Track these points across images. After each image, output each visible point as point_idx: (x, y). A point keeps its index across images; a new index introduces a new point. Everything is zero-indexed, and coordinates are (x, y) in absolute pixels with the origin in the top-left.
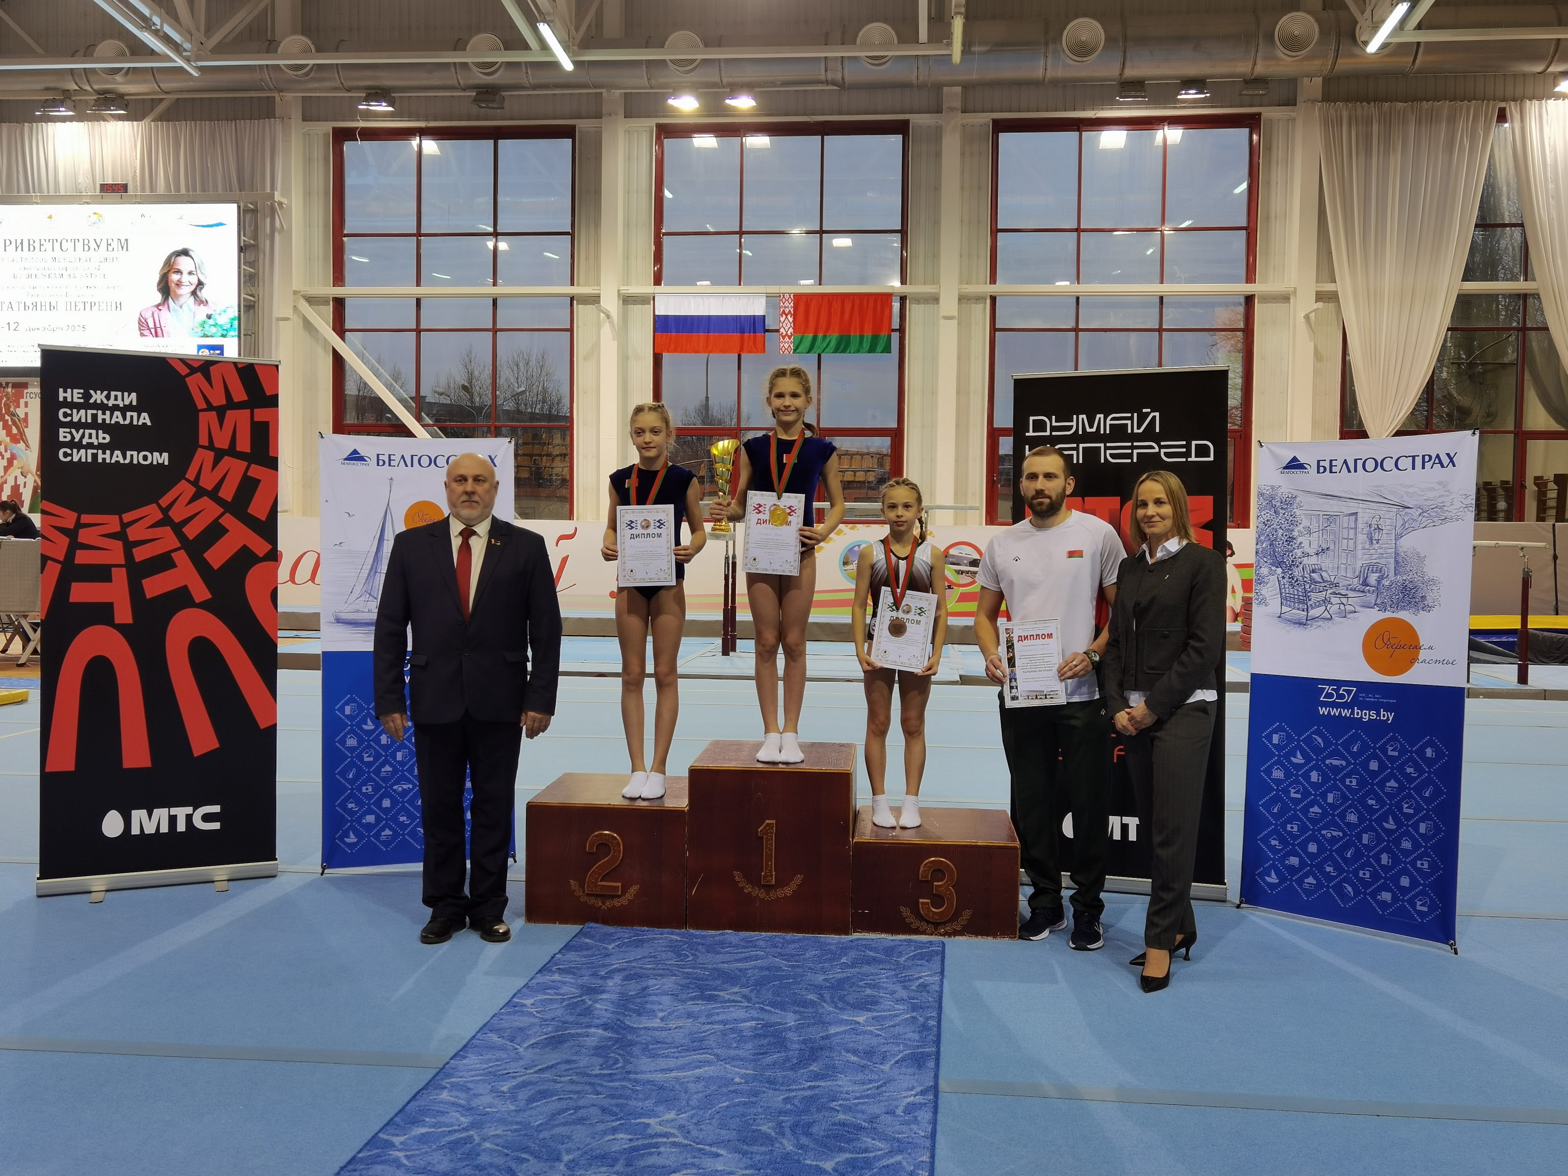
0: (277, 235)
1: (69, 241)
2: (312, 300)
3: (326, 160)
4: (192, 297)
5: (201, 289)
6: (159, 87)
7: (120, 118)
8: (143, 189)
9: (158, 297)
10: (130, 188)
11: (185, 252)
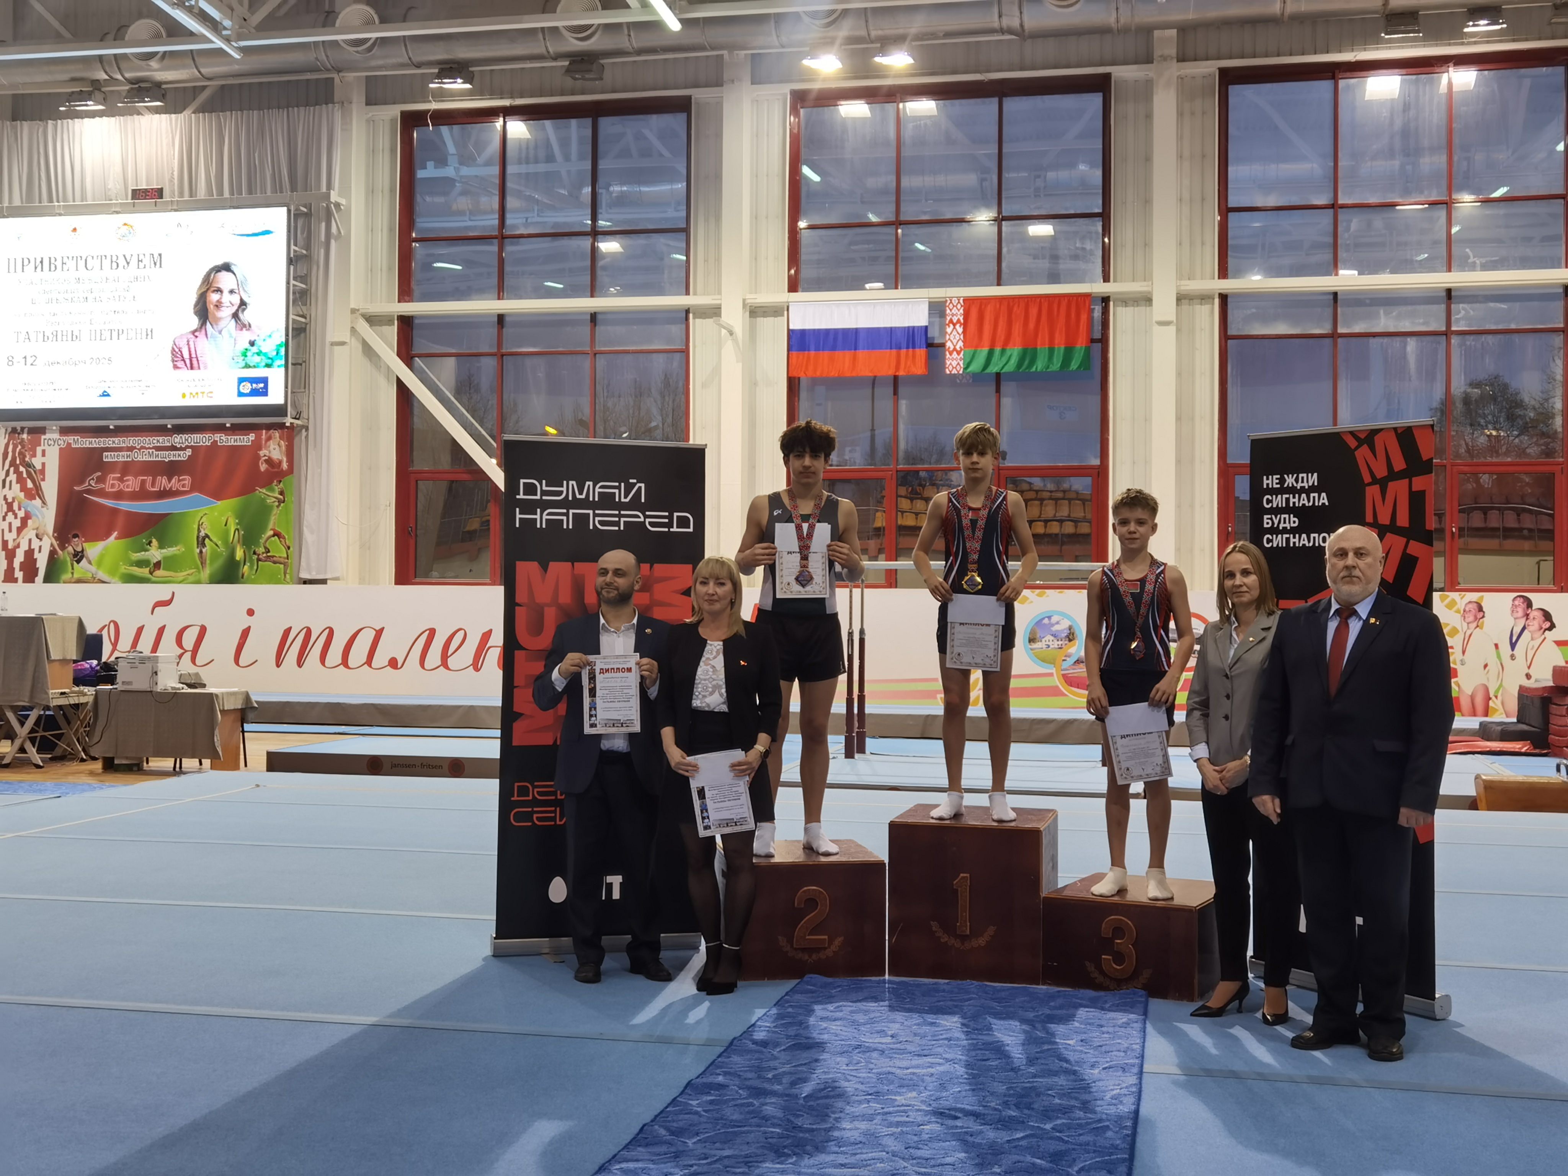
0: (333, 242)
1: (95, 258)
2: (372, 320)
3: (393, 151)
4: (233, 320)
5: (244, 310)
6: (200, 72)
7: (157, 111)
8: (181, 194)
9: (195, 322)
10: (166, 193)
11: (226, 267)
